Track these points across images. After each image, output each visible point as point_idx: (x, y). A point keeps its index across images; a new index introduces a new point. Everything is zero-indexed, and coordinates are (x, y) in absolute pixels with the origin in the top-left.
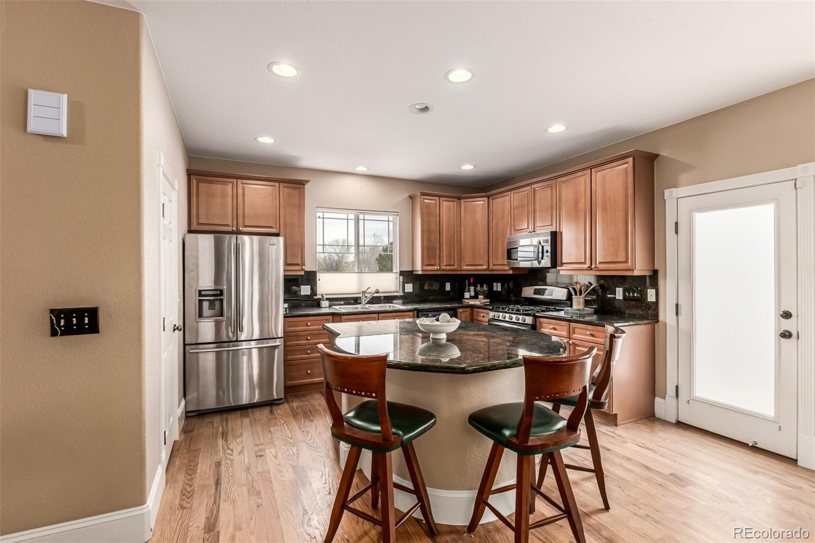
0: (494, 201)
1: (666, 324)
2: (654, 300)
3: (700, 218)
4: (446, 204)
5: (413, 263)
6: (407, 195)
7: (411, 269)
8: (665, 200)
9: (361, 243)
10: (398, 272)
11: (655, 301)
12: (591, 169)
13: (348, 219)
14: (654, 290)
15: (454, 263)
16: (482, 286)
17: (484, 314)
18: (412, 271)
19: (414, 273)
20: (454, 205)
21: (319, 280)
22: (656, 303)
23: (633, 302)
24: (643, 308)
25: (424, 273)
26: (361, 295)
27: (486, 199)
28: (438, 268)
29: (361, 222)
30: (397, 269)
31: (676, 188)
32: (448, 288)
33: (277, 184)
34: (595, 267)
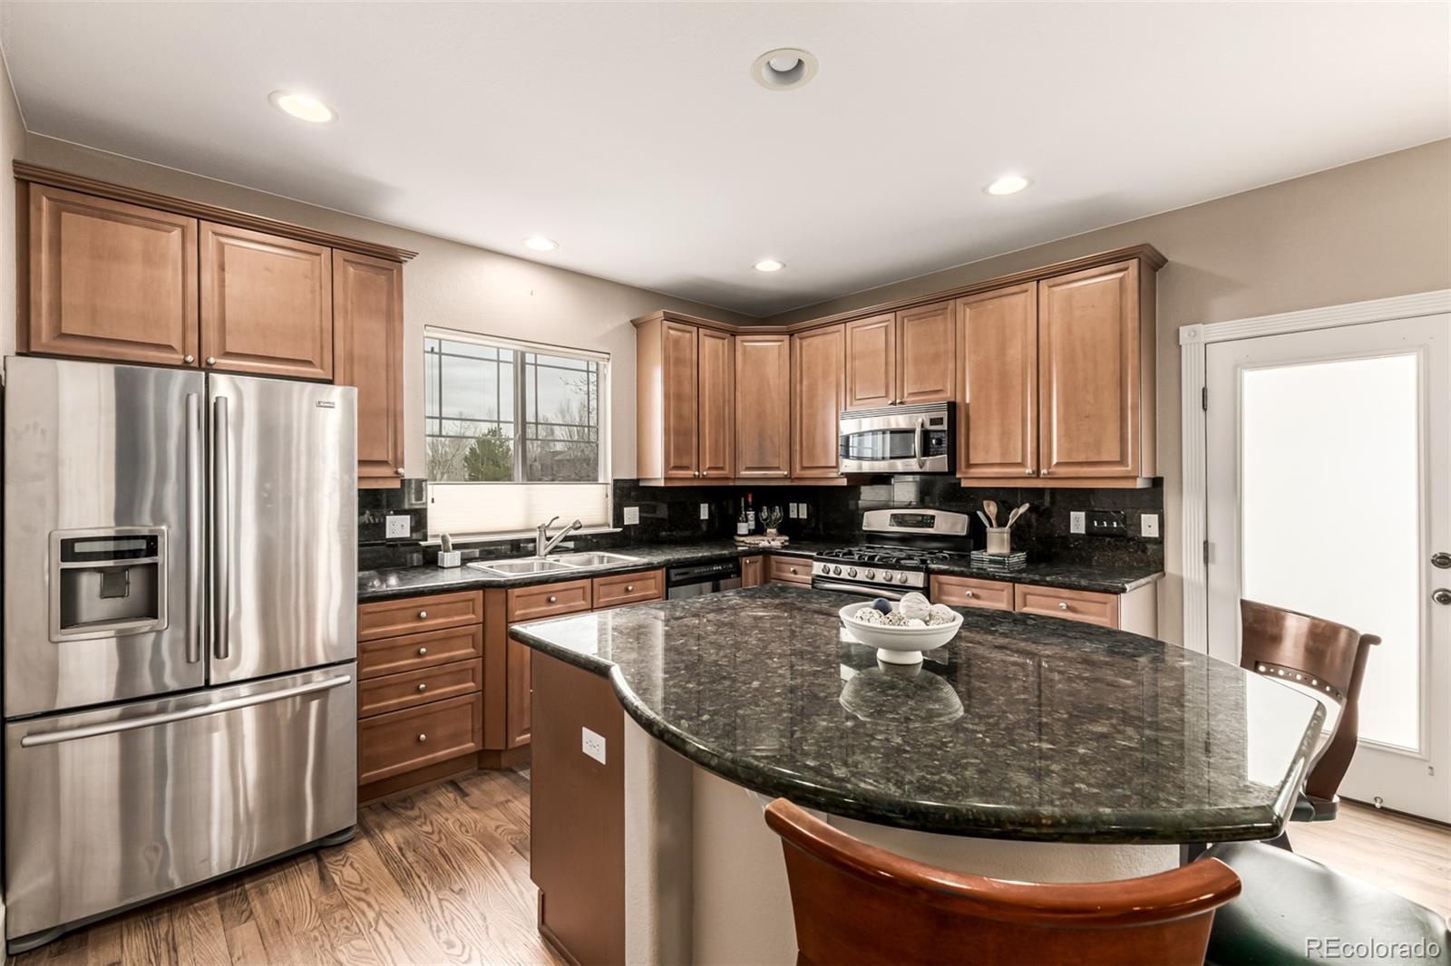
0: (805, 343)
1: (1181, 580)
2: (1155, 534)
3: (1253, 381)
4: (709, 344)
5: (640, 462)
6: (626, 319)
7: (635, 477)
8: (1180, 346)
9: (530, 417)
10: (610, 481)
11: (1157, 536)
12: (1038, 281)
13: (498, 361)
14: (1157, 516)
15: (724, 463)
16: (771, 510)
17: (796, 568)
18: (638, 480)
19: (642, 484)
20: (723, 345)
21: (433, 501)
22: (1159, 541)
23: (1107, 539)
24: (1131, 550)
25: (669, 485)
26: (535, 535)
27: (786, 338)
28: (697, 473)
29: (530, 370)
30: (607, 474)
31: (1204, 324)
32: (704, 515)
33: (326, 251)
34: (1049, 473)
